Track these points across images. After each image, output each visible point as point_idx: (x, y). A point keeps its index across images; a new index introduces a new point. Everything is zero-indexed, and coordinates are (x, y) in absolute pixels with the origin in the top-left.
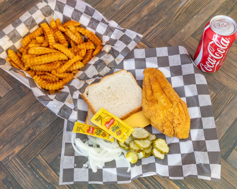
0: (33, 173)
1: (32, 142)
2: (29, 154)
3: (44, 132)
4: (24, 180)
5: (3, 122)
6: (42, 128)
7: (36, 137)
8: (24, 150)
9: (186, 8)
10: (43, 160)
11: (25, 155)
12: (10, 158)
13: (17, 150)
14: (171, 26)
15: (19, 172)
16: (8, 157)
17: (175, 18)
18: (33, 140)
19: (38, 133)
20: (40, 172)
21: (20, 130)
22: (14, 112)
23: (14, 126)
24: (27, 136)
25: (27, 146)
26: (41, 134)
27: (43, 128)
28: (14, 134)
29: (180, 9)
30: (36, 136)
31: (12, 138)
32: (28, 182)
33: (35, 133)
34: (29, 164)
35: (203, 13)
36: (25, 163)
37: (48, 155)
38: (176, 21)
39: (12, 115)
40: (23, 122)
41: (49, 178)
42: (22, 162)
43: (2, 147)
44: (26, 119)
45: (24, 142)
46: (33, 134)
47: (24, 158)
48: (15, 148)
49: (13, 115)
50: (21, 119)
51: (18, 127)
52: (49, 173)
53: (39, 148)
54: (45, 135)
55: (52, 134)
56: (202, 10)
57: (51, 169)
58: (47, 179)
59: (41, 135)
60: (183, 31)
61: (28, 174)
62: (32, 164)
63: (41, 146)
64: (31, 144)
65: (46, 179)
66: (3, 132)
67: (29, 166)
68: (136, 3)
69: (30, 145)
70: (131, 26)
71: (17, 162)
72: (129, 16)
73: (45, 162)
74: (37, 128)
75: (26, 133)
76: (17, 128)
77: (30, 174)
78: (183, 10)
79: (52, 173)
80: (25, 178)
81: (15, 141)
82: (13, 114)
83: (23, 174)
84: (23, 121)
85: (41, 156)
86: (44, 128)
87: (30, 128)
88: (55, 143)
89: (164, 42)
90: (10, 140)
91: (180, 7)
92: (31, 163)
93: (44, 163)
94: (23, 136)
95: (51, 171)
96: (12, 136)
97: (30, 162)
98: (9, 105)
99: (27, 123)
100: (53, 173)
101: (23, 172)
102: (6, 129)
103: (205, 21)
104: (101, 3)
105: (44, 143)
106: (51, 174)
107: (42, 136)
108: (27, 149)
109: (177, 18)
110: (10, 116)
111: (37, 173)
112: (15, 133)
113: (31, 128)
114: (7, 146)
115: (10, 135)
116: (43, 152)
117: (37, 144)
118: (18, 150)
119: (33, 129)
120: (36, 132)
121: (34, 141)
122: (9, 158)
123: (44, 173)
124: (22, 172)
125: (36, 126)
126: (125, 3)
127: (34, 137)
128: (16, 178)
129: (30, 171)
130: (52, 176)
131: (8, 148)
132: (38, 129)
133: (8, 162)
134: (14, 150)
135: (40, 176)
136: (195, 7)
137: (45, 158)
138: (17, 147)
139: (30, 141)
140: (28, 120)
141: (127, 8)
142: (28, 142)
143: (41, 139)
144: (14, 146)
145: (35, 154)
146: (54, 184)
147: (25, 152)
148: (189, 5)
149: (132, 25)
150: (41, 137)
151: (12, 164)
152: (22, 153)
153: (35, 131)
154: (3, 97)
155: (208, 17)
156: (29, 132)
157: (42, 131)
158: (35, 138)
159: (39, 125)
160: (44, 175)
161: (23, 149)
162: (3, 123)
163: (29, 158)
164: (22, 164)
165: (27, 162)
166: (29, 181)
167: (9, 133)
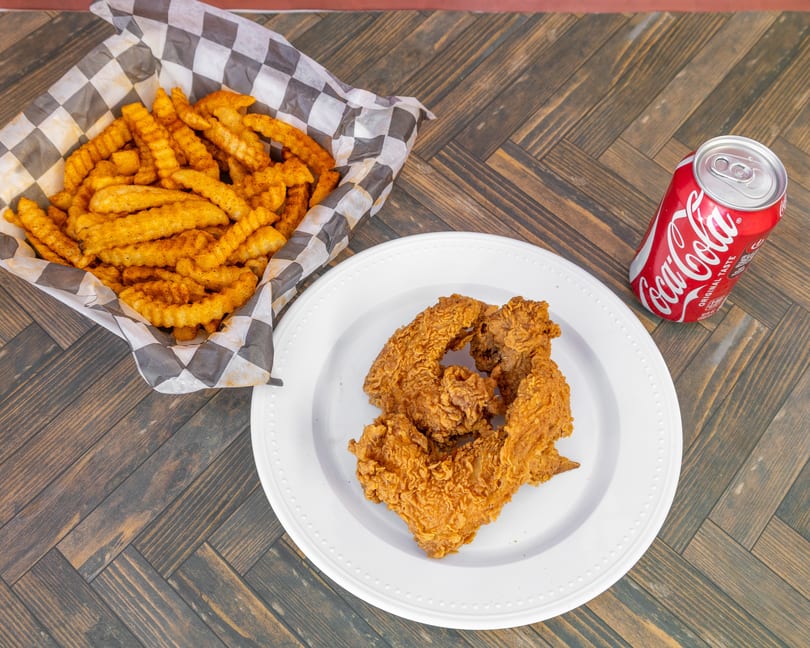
0: (190, 607)
1: (180, 501)
2: (172, 540)
3: (216, 467)
4: (161, 633)
5: (75, 435)
6: (210, 452)
7: (193, 482)
8: (154, 531)
9: (649, 48)
10: (219, 563)
11: (157, 548)
12: (107, 557)
13: (129, 529)
14: (608, 103)
15: (142, 606)
16: (102, 552)
17: (616, 79)
18: (181, 495)
19: (196, 470)
20: (214, 602)
21: (133, 460)
22: (108, 398)
23: (112, 447)
24: (159, 479)
25: (161, 516)
26: (208, 471)
27: (213, 451)
28: (116, 476)
29: (632, 47)
30: (191, 480)
31: (110, 487)
32: (173, 639)
33: (185, 469)
34: (174, 576)
35: (704, 61)
36: (161, 575)
37: (237, 544)
38: (622, 89)
39: (103, 408)
40: (142, 432)
41: (243, 624)
42: (150, 572)
43: (76, 520)
44: (153, 423)
45: (153, 503)
46: (181, 473)
47: (156, 557)
48: (122, 522)
49: (108, 410)
50: (136, 424)
51: (128, 451)
52: (244, 605)
53: (205, 521)
54: (222, 475)
55: (243, 471)
56: (702, 54)
57: (250, 593)
58: (238, 625)
59: (207, 477)
60: (645, 120)
61: (171, 610)
62: (185, 578)
63: (210, 514)
64: (176, 505)
65: (236, 628)
66: (78, 468)
67: (174, 584)
68: (488, 28)
69: (172, 511)
70: (478, 104)
71: (134, 569)
72: (467, 73)
73: (229, 569)
74: (190, 453)
75: (156, 470)
76: (124, 456)
77: (179, 612)
78: (640, 51)
79: (252, 604)
80: (164, 626)
81: (121, 499)
82: (108, 407)
83: (155, 613)
84: (142, 428)
85: (213, 548)
86: (217, 452)
87: (169, 453)
88: (258, 503)
89: (589, 159)
90: (104, 494)
91: (630, 43)
92: (181, 574)
93: (223, 572)
94: (148, 483)
95: (248, 597)
96: (107, 484)
97: (175, 571)
98: (89, 375)
99: (157, 437)
100: (256, 607)
101: (156, 603)
102: (88, 458)
103: (713, 88)
104: (374, 29)
105: (220, 503)
106: (249, 610)
107: (211, 480)
108: (164, 525)
109: (624, 77)
110: (98, 412)
111: (205, 607)
112: (118, 470)
113: (172, 455)
114: (95, 518)
115: (102, 480)
116: (217, 536)
117: (195, 506)
118: (132, 529)
119: (177, 456)
120: (190, 467)
121: (185, 496)
122: (103, 559)
123: (228, 604)
124: (153, 604)
125: (187, 447)
126: (450, 30)
127: (183, 484)
128: (132, 627)
129: (180, 600)
130: (254, 616)
131: (99, 524)
132: (194, 457)
133: (101, 572)
134: (120, 530)
135: (216, 618)
136: (677, 42)
137: (227, 555)
138: (129, 520)
139: (171, 498)
140: (160, 426)
141: (458, 46)
142: (164, 499)
143: (209, 490)
144: (117, 516)
145: (192, 541)
146: (263, 642)
147: (156, 534)
148: (659, 36)
149: (481, 104)
150: (209, 482)
151: (117, 578)
152: (148, 537)
153: (187, 465)
154: (70, 347)
155: (722, 77)
156: (164, 469)
157: (209, 462)
158: (189, 487)
159: (197, 441)
160: (227, 612)
161: (150, 525)
162: (76, 438)
163: (172, 557)
164: (150, 577)
165: (167, 568)
166: (180, 634)
167: (100, 470)
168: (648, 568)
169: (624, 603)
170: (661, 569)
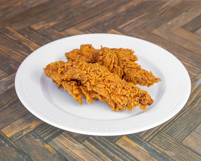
168: (165, 146)
169: (153, 157)
170: (171, 146)
